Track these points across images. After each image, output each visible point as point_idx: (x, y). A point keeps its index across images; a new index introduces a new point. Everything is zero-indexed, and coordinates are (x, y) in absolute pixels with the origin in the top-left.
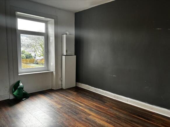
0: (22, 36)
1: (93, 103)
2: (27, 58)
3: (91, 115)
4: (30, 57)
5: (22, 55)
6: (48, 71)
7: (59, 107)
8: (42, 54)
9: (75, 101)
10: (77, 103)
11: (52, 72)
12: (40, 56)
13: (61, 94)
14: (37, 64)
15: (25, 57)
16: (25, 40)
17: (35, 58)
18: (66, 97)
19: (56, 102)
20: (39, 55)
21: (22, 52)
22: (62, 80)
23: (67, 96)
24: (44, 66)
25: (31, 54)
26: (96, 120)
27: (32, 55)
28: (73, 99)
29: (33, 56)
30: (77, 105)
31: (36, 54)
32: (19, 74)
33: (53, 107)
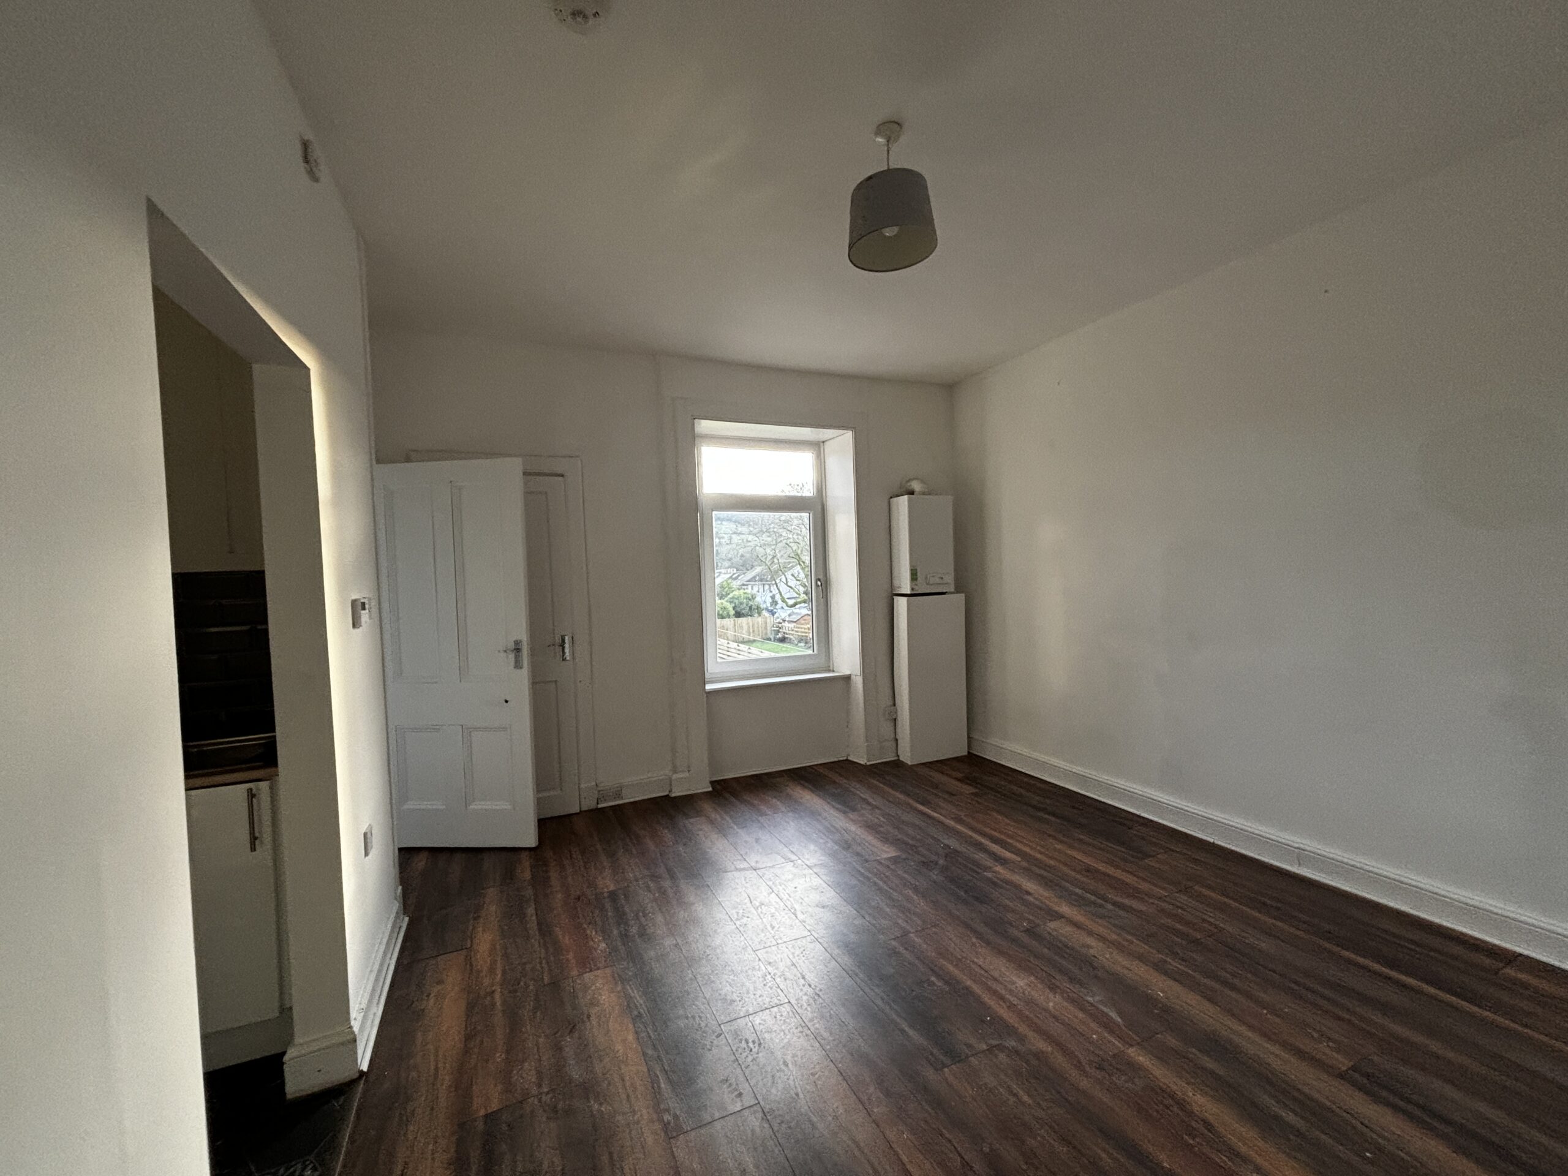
0: (718, 519)
1: (1069, 852)
2: (738, 615)
3: (1059, 916)
4: (750, 608)
5: (718, 601)
6: (829, 671)
7: (885, 856)
8: (803, 597)
9: (970, 833)
10: (981, 844)
11: (847, 679)
12: (794, 605)
13: (893, 786)
14: (783, 640)
15: (732, 612)
16: (731, 539)
17: (773, 614)
18: (921, 807)
19: (870, 827)
20: (791, 602)
21: (717, 590)
22: (895, 719)
23: (922, 804)
24: (810, 652)
25: (753, 597)
26: (1092, 951)
27: (758, 599)
28: (958, 820)
29: (763, 606)
30: (980, 856)
31: (778, 597)
32: (708, 687)
33: (858, 854)
